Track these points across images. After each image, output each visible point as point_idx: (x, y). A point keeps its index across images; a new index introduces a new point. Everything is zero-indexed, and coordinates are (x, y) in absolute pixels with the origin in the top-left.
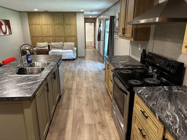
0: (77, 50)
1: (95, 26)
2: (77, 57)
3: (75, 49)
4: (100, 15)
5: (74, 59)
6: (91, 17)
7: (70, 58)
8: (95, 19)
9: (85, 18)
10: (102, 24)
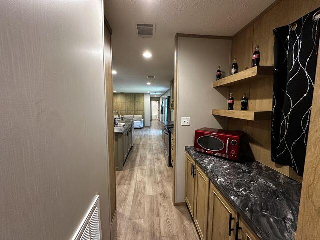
0: (144, 121)
1: (159, 103)
2: (144, 127)
3: (143, 120)
4: (163, 95)
5: (141, 128)
6: (156, 96)
7: (138, 127)
8: (160, 98)
9: (151, 98)
10: (164, 102)
